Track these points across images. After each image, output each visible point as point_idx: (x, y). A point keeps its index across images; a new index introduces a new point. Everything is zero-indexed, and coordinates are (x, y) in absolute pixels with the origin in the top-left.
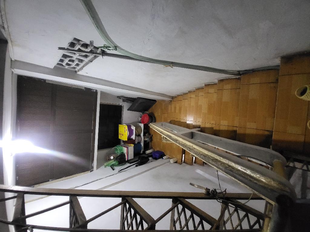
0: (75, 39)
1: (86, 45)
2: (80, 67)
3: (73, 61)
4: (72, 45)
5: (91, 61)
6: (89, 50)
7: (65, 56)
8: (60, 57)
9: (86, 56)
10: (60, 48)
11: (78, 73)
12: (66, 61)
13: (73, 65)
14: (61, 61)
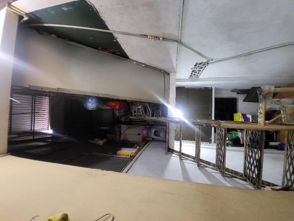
0: (196, 63)
1: (201, 64)
2: (200, 74)
3: (196, 72)
4: (196, 65)
5: (204, 69)
6: (202, 65)
7: (193, 71)
8: (191, 72)
9: (202, 68)
10: (191, 69)
11: (199, 78)
12: (194, 73)
13: (196, 74)
14: (192, 74)
